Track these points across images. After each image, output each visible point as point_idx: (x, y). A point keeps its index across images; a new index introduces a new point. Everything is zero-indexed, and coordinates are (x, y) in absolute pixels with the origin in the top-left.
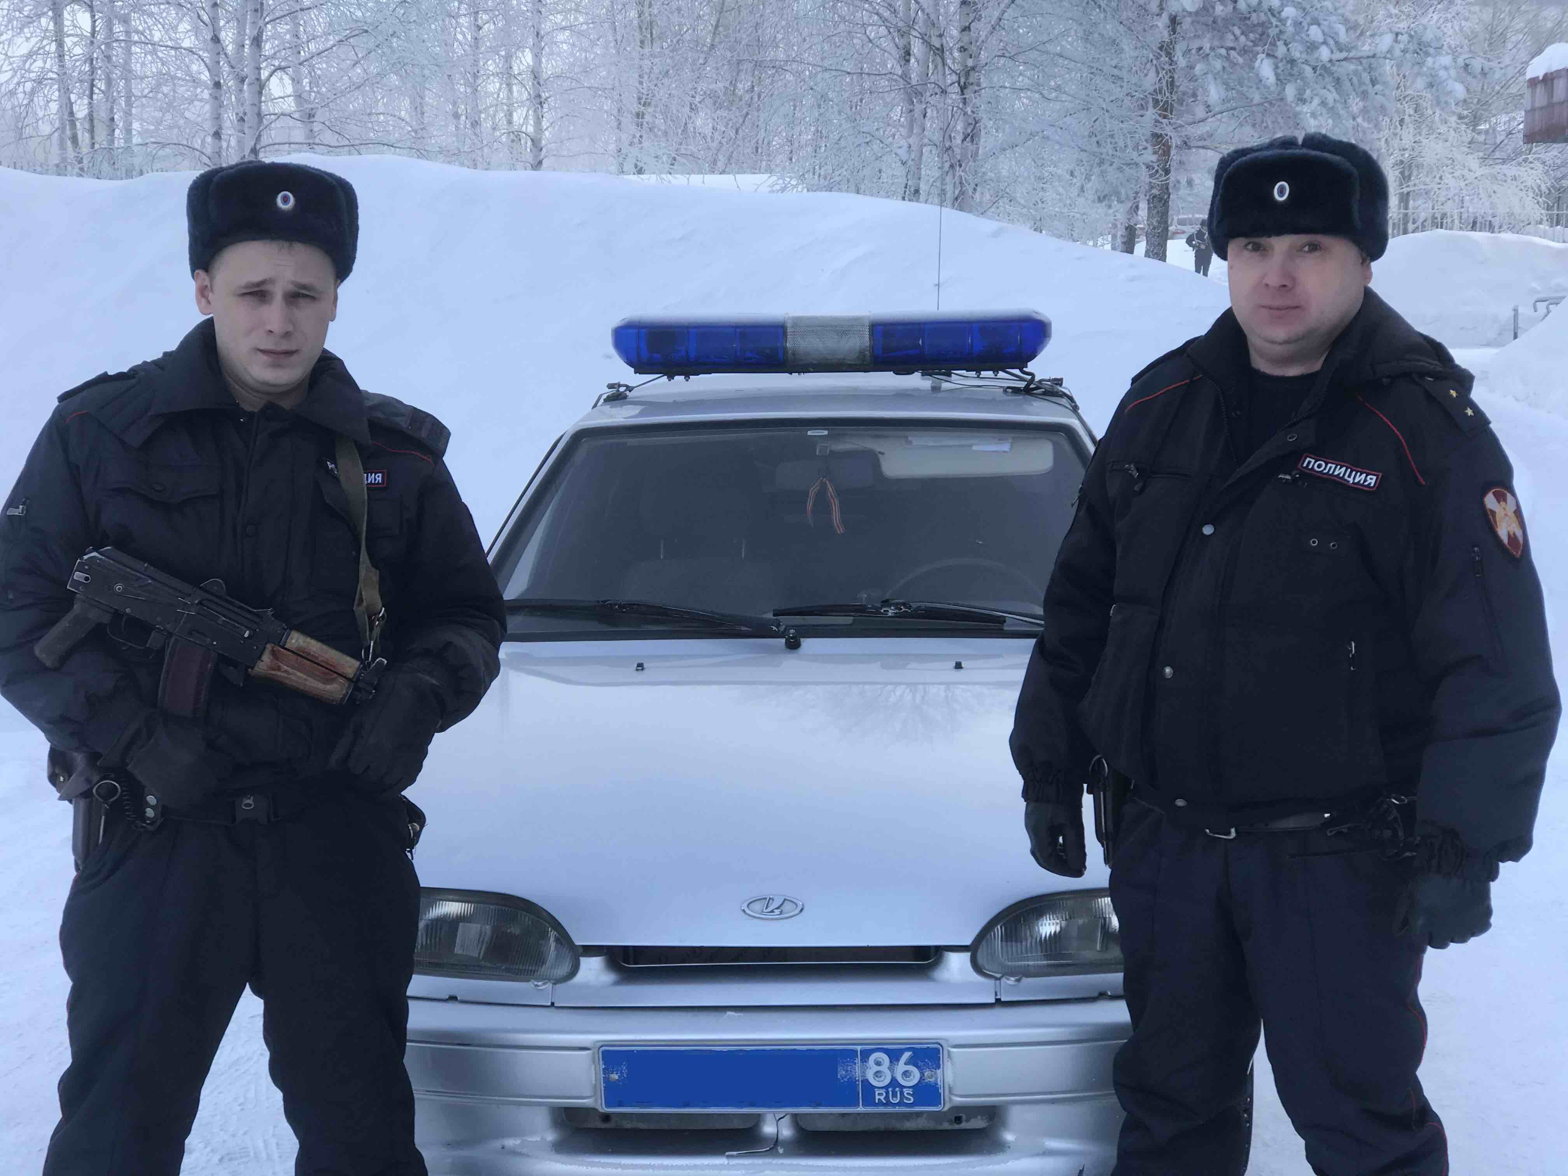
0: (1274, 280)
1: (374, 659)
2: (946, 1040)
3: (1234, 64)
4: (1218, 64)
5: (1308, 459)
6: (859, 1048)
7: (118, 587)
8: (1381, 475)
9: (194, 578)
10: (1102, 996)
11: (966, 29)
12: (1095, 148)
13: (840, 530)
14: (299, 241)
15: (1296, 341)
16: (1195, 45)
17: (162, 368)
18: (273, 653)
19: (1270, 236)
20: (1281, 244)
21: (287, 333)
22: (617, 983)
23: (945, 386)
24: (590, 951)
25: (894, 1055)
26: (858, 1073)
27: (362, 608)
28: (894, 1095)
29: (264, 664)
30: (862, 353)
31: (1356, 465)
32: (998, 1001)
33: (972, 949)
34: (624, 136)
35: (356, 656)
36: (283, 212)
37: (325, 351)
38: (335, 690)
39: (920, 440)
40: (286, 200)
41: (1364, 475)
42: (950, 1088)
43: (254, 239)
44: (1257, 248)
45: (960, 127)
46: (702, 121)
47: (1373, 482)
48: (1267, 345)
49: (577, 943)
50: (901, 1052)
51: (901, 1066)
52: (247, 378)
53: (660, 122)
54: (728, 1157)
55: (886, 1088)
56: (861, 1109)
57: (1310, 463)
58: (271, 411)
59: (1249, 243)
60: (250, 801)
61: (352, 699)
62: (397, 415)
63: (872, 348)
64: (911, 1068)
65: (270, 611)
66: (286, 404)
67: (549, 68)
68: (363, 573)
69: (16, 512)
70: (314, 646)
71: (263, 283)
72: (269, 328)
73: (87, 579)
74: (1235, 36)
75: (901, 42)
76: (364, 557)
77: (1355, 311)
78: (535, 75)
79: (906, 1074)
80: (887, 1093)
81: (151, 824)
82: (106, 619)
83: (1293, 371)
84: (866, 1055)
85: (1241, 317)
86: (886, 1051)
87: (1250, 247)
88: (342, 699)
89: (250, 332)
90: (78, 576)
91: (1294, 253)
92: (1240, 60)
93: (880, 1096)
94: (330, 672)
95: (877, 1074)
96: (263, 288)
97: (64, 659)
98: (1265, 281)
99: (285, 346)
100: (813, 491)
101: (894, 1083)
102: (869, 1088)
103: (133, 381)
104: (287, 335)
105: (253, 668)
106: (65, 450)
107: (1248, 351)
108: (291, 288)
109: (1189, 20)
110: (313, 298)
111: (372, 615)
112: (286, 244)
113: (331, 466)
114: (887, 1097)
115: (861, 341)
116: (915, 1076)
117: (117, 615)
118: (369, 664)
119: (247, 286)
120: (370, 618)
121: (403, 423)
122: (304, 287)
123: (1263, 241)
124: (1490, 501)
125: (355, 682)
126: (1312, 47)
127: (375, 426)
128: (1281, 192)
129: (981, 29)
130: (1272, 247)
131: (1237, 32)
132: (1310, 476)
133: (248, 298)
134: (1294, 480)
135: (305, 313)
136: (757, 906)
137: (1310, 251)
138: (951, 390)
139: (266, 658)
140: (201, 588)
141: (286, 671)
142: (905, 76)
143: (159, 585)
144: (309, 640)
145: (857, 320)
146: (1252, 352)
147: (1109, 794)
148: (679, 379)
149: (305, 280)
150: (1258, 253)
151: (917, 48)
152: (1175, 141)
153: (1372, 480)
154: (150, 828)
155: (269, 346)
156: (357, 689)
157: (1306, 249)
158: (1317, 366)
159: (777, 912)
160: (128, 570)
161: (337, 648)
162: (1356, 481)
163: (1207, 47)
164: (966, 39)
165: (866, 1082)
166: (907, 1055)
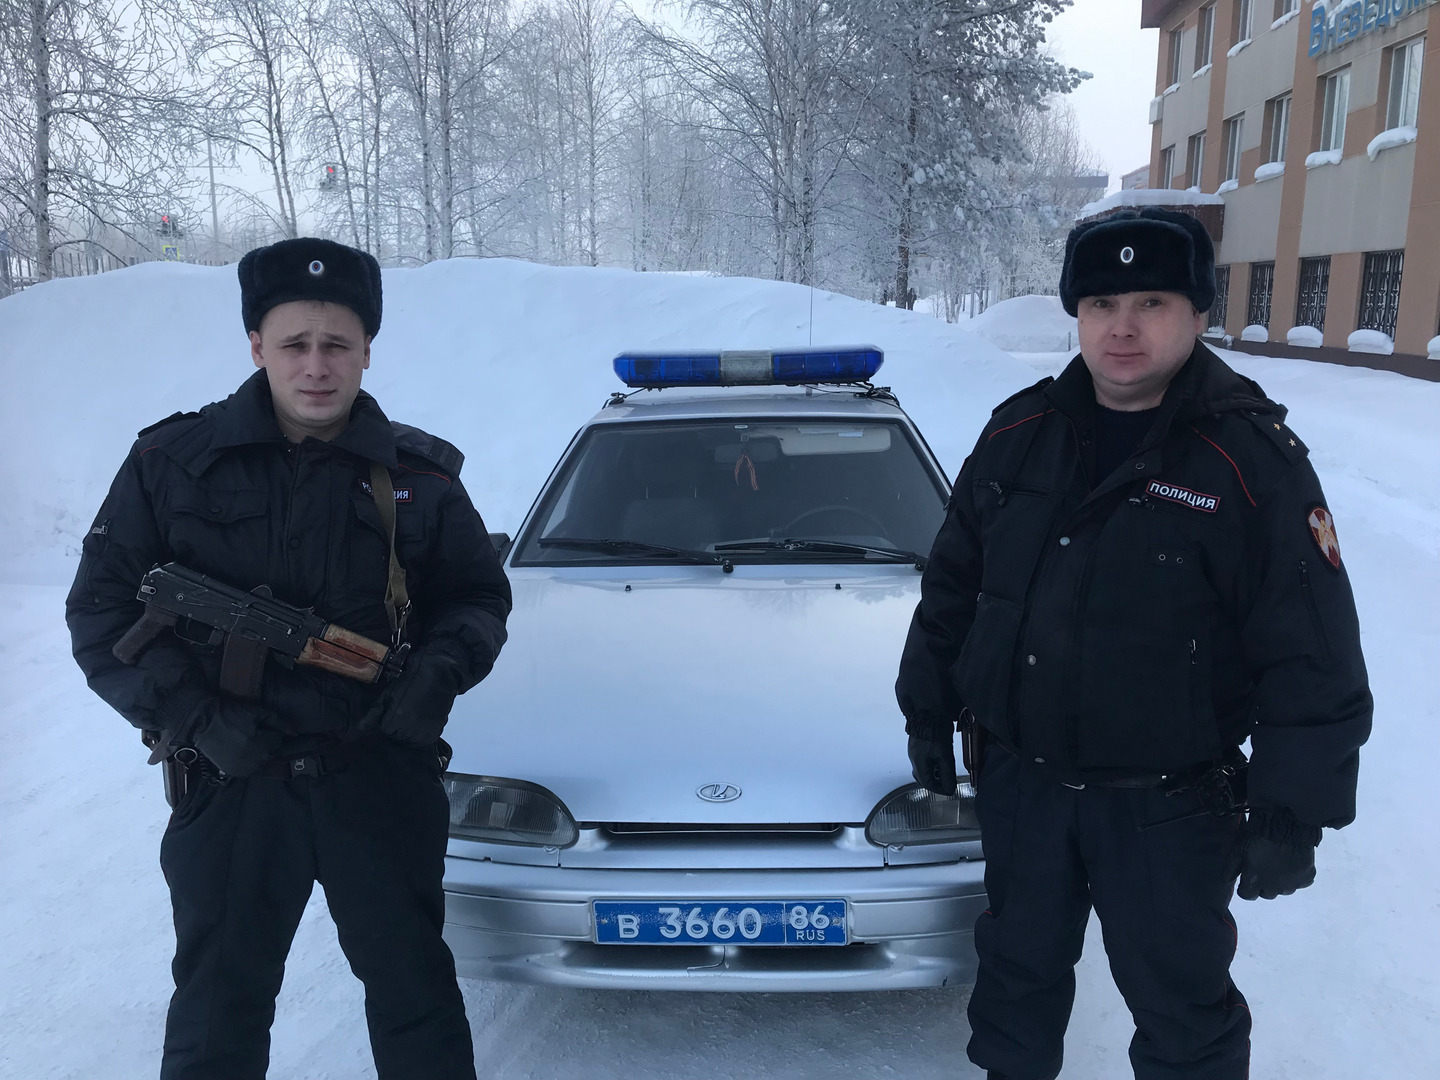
0: (1121, 330)
1: (401, 644)
2: (849, 897)
3: (941, 211)
4: (934, 211)
5: (1154, 484)
6: (784, 903)
7: (180, 596)
8: (1219, 499)
9: (244, 585)
10: (962, 859)
11: (807, 193)
12: (870, 254)
13: (756, 488)
14: (330, 301)
15: (1139, 382)
16: (921, 201)
17: (224, 408)
18: (314, 644)
19: (1117, 294)
20: (1126, 301)
21: (324, 376)
22: (607, 849)
23: (814, 391)
24: (587, 825)
25: (811, 908)
26: (784, 920)
27: (391, 602)
28: (810, 934)
29: (307, 654)
30: (767, 373)
31: (1197, 489)
32: (886, 865)
33: (865, 825)
34: (637, 254)
35: (385, 641)
36: (314, 278)
37: (361, 391)
38: (367, 672)
39: (805, 430)
40: (316, 267)
41: (1204, 499)
42: (851, 930)
43: (291, 301)
44: (1105, 305)
45: (804, 245)
46: (675, 246)
47: (1213, 505)
48: (1115, 387)
49: (577, 820)
50: (816, 906)
51: (816, 916)
52: (294, 415)
53: (654, 246)
54: (688, 971)
55: (805, 929)
56: (786, 944)
57: (1155, 487)
58: (310, 443)
59: (1097, 302)
60: (302, 763)
61: (383, 678)
62: (422, 444)
63: (773, 370)
64: (821, 916)
65: (310, 610)
66: (326, 438)
67: (598, 219)
68: (391, 573)
69: (99, 531)
70: (349, 637)
71: (300, 335)
72: (307, 372)
73: (152, 591)
74: (942, 197)
75: (775, 200)
76: (393, 559)
77: (1187, 358)
78: (591, 221)
79: (819, 920)
80: (805, 933)
81: (225, 780)
82: (172, 622)
83: (1135, 407)
84: (789, 908)
85: (1091, 363)
86: (804, 905)
87: (1098, 304)
88: (375, 678)
89: (292, 377)
90: (144, 588)
91: (1140, 306)
92: (945, 209)
93: (800, 935)
94: (362, 657)
95: (798, 920)
96: (301, 340)
97: (137, 657)
98: (1113, 332)
99: (323, 387)
100: (739, 462)
101: (810, 926)
102: (792, 930)
103: (200, 420)
104: (324, 377)
105: (297, 658)
106: (141, 481)
107: (1094, 391)
108: (324, 339)
109: (918, 188)
110: (345, 348)
111: (399, 607)
112: (318, 303)
113: (365, 485)
114: (805, 936)
115: (766, 366)
116: (826, 922)
117: (181, 619)
118: (398, 648)
119: (289, 339)
120: (397, 608)
121: (425, 450)
122: (335, 338)
123: (1111, 298)
124: (1313, 520)
125: (384, 665)
126: (981, 201)
127: (402, 453)
128: (1127, 256)
129: (813, 194)
130: (1118, 303)
131: (943, 194)
132: (1157, 499)
133: (289, 349)
134: (1143, 502)
135: (340, 361)
136: (708, 792)
137: (1151, 306)
138: (820, 395)
139: (308, 649)
140: (252, 594)
141: (326, 659)
142: (776, 218)
143: (214, 593)
144: (344, 631)
145: (765, 352)
146: (1097, 391)
147: (975, 736)
148: (655, 390)
149: (338, 333)
150: (1106, 309)
151: (782, 203)
152: (911, 251)
153: (1211, 503)
154: (223, 783)
155: (310, 388)
156: (386, 669)
157: (1148, 304)
158: (1156, 402)
159: (722, 796)
160: (188, 582)
161: (370, 637)
162: (1198, 504)
163: (928, 202)
164: (806, 199)
165: (789, 926)
166: (820, 908)
